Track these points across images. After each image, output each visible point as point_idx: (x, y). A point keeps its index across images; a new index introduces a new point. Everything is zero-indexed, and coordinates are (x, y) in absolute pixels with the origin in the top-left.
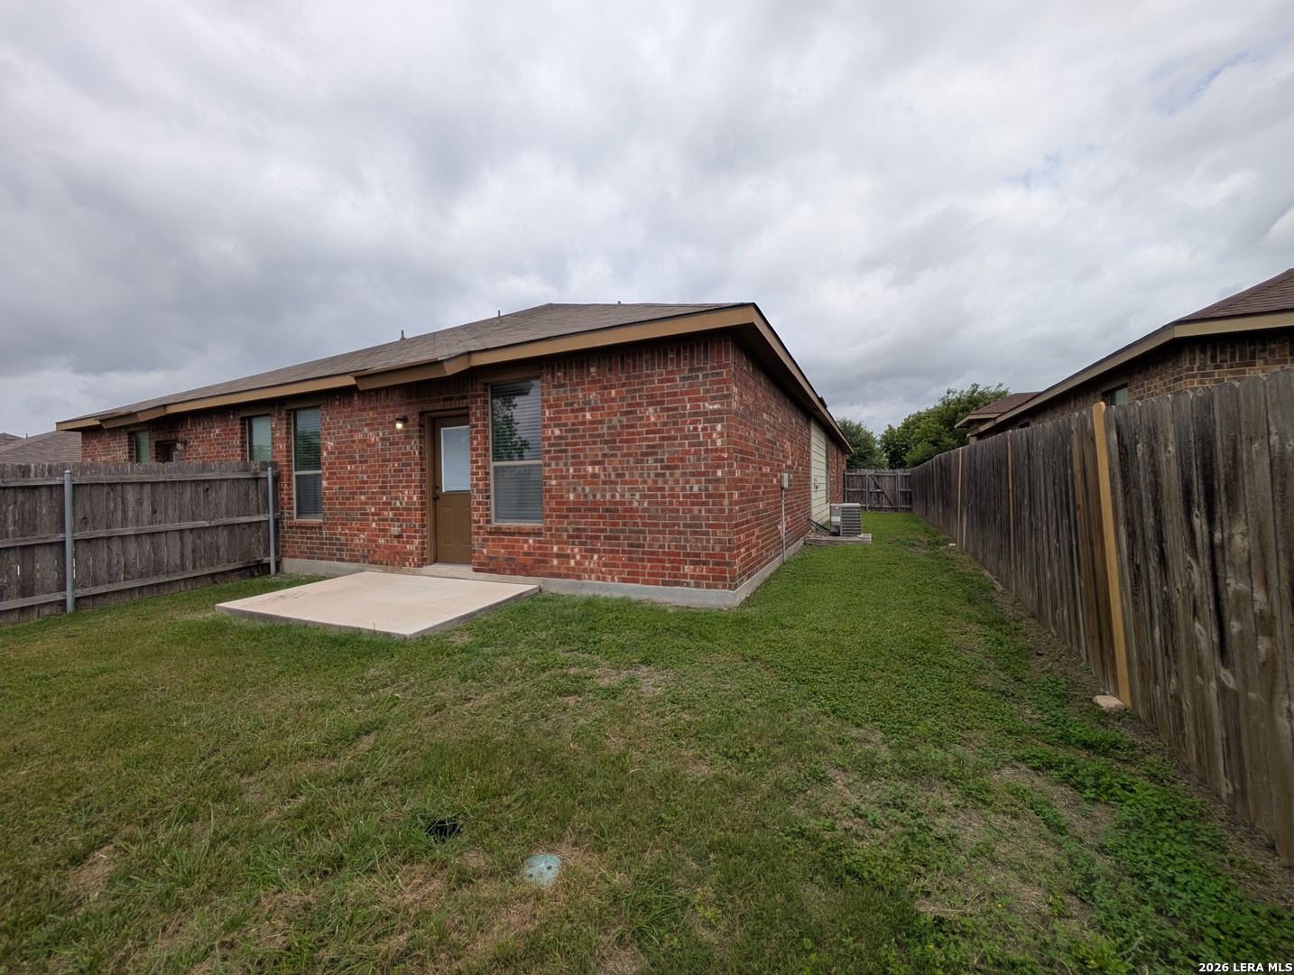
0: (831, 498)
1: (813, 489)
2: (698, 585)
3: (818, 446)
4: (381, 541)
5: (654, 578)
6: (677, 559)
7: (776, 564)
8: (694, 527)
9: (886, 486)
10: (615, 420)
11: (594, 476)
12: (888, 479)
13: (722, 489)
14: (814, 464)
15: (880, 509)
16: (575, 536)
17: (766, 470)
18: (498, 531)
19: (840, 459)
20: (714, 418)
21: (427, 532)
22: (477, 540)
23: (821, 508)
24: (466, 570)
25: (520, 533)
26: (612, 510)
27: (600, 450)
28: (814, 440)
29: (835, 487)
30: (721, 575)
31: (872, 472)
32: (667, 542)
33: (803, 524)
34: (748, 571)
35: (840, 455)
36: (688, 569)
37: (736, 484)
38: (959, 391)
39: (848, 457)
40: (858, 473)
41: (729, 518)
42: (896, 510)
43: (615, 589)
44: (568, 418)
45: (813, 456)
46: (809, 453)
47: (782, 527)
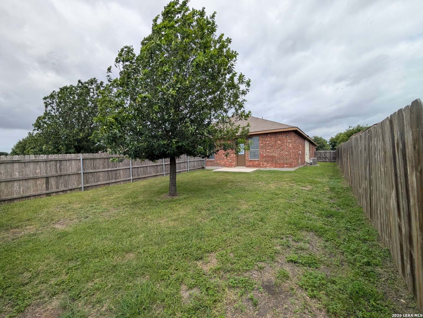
0: (310, 157)
1: (306, 155)
2: (287, 168)
3: (307, 145)
4: (227, 163)
5: (280, 167)
6: (283, 164)
7: (298, 167)
8: (286, 159)
9: (328, 155)
10: (273, 143)
11: (269, 152)
12: (328, 153)
13: (291, 153)
14: (306, 149)
15: (326, 162)
16: (265, 161)
17: (297, 150)
18: (251, 161)
19: (314, 148)
20: (290, 143)
21: (236, 161)
22: (246, 162)
23: (307, 159)
24: (245, 167)
25: (255, 161)
26: (272, 157)
27: (270, 147)
28: (306, 144)
29: (312, 155)
30: (291, 166)
31: (323, 151)
32: (282, 161)
33: (303, 162)
34: (295, 166)
35: (313, 147)
36: (285, 165)
37: (293, 153)
38: (353, 127)
39: (316, 147)
40: (319, 152)
41: (292, 158)
42: (331, 162)
43: (273, 169)
44: (264, 143)
45: (306, 148)
46: (305, 147)
47: (299, 161)
